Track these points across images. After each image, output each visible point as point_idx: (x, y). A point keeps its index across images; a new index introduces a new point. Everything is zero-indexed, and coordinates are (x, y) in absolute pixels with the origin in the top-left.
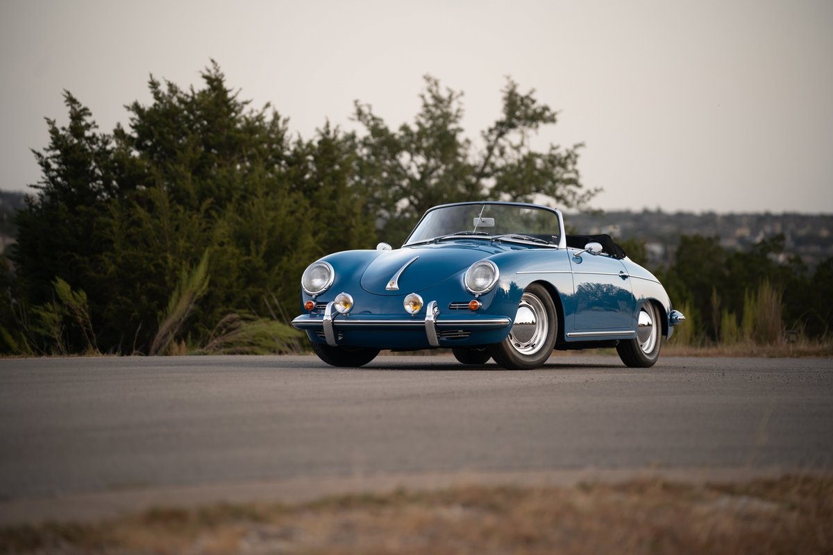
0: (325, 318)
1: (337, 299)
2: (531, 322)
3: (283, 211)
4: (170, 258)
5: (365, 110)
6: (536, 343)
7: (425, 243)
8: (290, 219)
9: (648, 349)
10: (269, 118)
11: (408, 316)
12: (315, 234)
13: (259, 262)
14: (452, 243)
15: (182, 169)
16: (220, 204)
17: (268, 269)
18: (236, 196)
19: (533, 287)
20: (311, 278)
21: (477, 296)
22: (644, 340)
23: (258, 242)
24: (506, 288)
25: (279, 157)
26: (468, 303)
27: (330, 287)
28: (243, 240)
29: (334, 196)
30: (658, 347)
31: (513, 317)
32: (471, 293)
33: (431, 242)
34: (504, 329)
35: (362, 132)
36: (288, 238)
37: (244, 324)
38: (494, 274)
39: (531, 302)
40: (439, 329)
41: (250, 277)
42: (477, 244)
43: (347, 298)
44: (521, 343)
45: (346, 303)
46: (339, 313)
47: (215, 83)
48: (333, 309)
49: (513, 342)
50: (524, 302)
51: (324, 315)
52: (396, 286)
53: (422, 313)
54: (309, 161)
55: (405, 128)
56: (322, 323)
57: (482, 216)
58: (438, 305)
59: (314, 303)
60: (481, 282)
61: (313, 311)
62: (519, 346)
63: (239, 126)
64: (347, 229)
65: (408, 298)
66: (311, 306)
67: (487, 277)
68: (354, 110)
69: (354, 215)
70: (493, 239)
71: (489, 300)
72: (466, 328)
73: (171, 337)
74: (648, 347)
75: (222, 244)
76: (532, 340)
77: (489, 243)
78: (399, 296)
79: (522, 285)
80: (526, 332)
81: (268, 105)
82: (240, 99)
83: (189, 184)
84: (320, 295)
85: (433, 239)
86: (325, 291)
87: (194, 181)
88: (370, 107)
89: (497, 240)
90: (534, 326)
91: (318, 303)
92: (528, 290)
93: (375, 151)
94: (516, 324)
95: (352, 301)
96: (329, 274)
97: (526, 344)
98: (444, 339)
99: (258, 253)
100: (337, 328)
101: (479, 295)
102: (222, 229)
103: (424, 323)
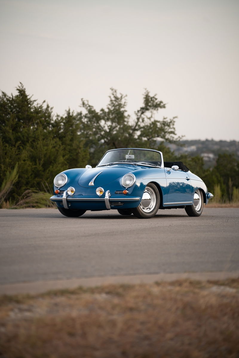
0: (63, 197)
1: (68, 189)
2: (149, 199)
3: (51, 147)
4: (3, 166)
5: (86, 102)
6: (151, 207)
7: (106, 165)
8: (54, 150)
9: (198, 209)
10: (45, 107)
11: (98, 196)
12: (64, 156)
13: (40, 168)
14: (117, 166)
15: (8, 128)
16: (24, 143)
17: (44, 171)
18: (31, 140)
19: (150, 184)
20: (58, 180)
21: (126, 188)
22: (196, 205)
23: (40, 160)
24: (139, 185)
25: (49, 123)
26: (123, 191)
27: (65, 184)
28: (33, 159)
29: (72, 140)
30: (202, 208)
31: (141, 197)
32: (124, 187)
33: (108, 165)
34: (137, 202)
35: (85, 112)
36: (53, 158)
37: (33, 194)
38: (134, 179)
39: (149, 191)
40: (111, 202)
41: (37, 174)
42: (127, 166)
43: (72, 189)
44: (144, 208)
45: (72, 191)
46: (69, 195)
47: (22, 92)
48: (67, 193)
49: (141, 207)
50: (146, 191)
51: (63, 196)
52: (93, 184)
53: (104, 196)
54: (61, 125)
55: (102, 110)
56: (62, 199)
57: (129, 154)
58: (110, 192)
59: (59, 191)
60: (128, 182)
61: (58, 194)
62: (144, 209)
63: (32, 110)
64: (77, 154)
65: (98, 189)
66: (58, 192)
67: (131, 180)
68: (81, 103)
69: (80, 148)
70: (133, 164)
71: (131, 190)
72: (122, 202)
73: (3, 199)
74: (197, 208)
75: (24, 161)
76: (149, 206)
77: (132, 165)
78: (94, 188)
79: (145, 183)
80: (147, 203)
81: (44, 102)
82: (32, 99)
83: (11, 135)
84: (61, 187)
85: (109, 164)
86: (63, 186)
87: (13, 134)
88: (88, 101)
89: (135, 164)
90: (150, 200)
91: (61, 191)
92: (148, 185)
93: (90, 120)
94: (143, 200)
95: (74, 190)
96: (65, 179)
97: (147, 208)
98: (113, 206)
99: (40, 164)
100: (68, 201)
101: (127, 188)
102: (25, 154)
103: (104, 199)
